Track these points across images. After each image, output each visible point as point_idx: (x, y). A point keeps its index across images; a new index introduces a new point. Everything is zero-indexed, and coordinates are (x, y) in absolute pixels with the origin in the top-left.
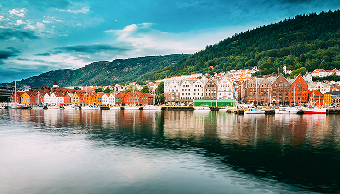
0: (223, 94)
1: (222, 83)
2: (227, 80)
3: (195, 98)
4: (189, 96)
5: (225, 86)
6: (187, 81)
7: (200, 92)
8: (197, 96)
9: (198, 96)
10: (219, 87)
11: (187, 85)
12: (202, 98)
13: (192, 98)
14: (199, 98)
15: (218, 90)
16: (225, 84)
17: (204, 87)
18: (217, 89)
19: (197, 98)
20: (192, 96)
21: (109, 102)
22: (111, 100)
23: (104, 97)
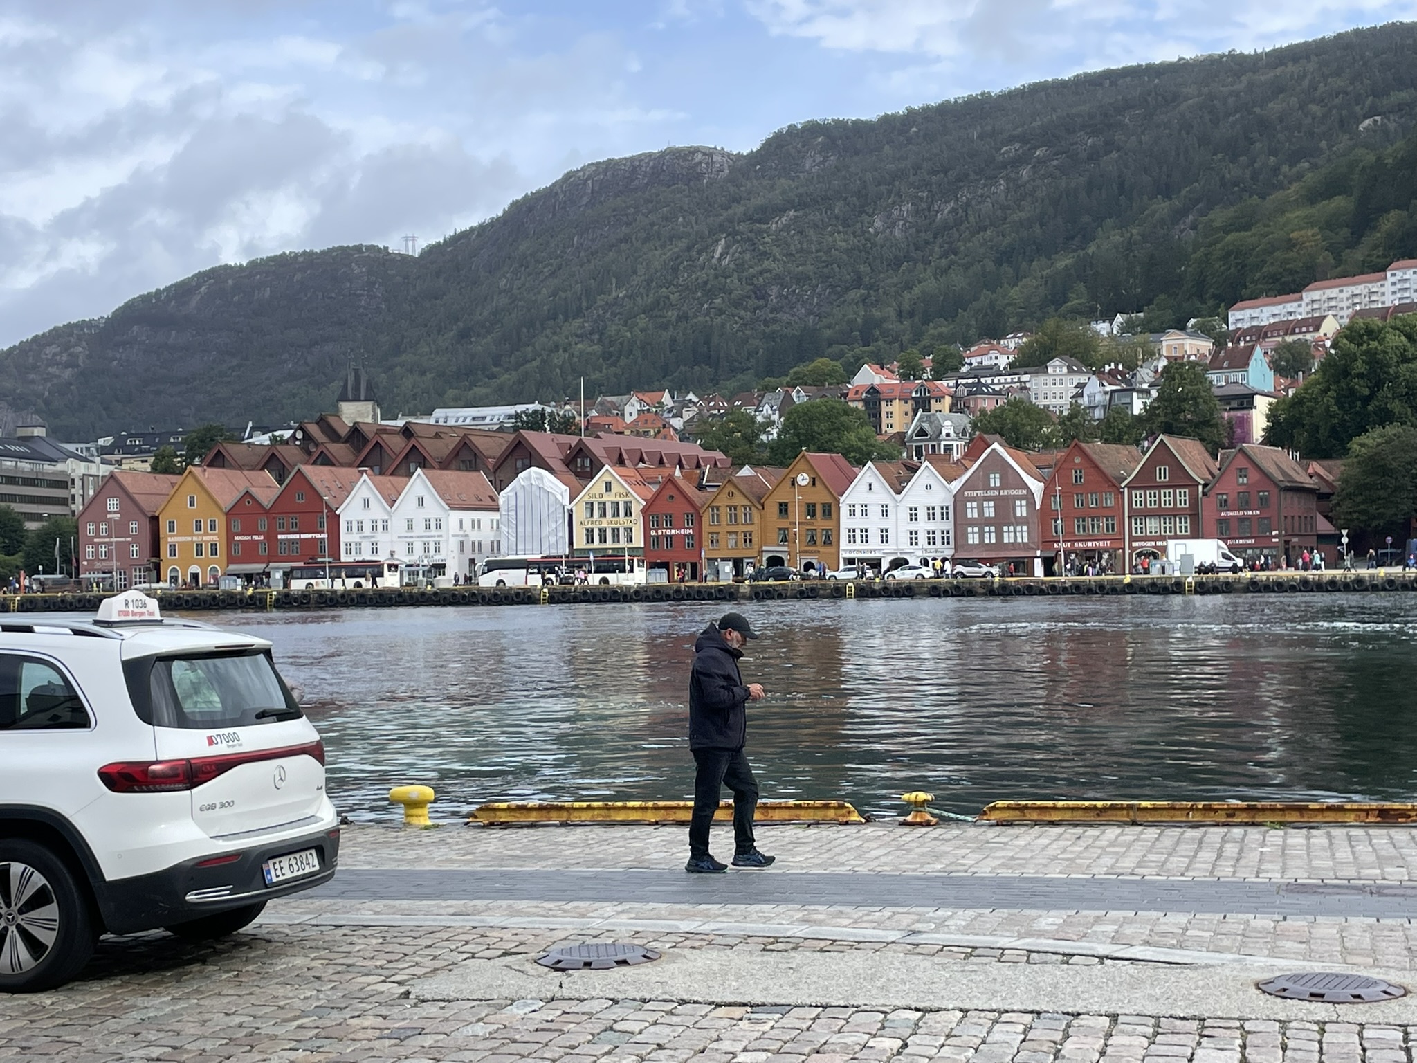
21: (904, 544)
22: (923, 526)
23: (856, 494)
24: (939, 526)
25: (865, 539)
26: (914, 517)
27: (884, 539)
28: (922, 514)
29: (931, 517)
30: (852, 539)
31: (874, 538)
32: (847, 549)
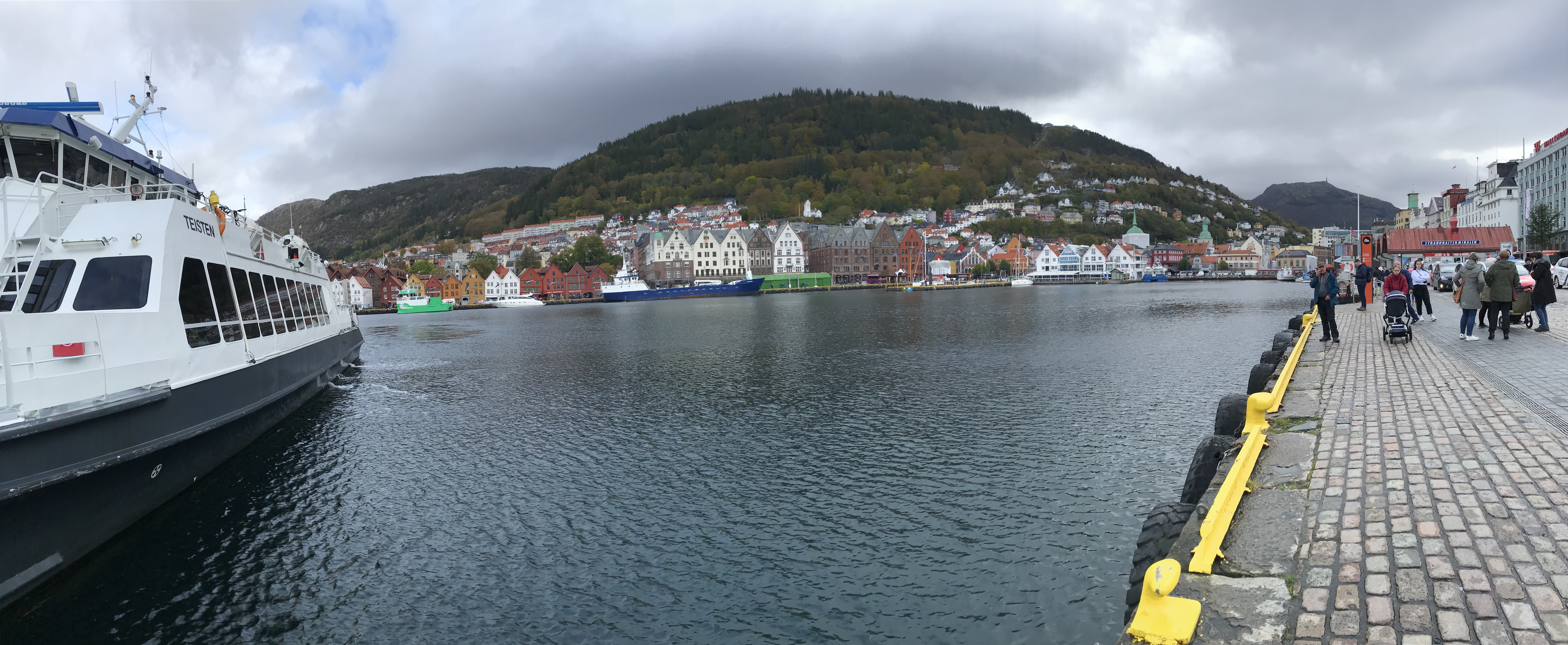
0: (784, 260)
1: (782, 238)
2: (791, 231)
3: (727, 272)
4: (715, 268)
5: (788, 244)
6: (709, 234)
7: (737, 258)
8: (731, 266)
9: (734, 267)
10: (777, 246)
11: (709, 242)
12: (742, 271)
13: (721, 272)
14: (737, 272)
15: (776, 253)
16: (788, 240)
17: (745, 246)
18: (772, 250)
19: (732, 272)
20: (721, 267)
21: (503, 293)
22: (509, 288)
23: (490, 279)
24: (514, 288)
25: (492, 292)
26: (506, 285)
27: (498, 292)
28: (509, 285)
29: (511, 285)
30: (488, 292)
31: (495, 291)
32: (487, 295)
